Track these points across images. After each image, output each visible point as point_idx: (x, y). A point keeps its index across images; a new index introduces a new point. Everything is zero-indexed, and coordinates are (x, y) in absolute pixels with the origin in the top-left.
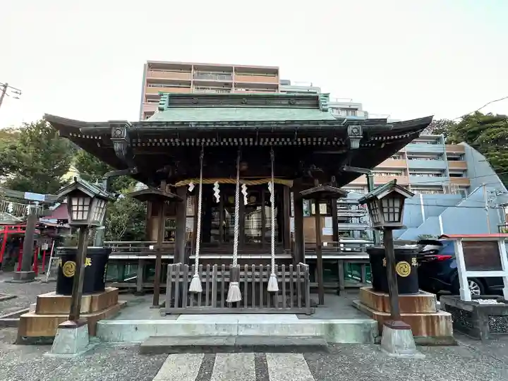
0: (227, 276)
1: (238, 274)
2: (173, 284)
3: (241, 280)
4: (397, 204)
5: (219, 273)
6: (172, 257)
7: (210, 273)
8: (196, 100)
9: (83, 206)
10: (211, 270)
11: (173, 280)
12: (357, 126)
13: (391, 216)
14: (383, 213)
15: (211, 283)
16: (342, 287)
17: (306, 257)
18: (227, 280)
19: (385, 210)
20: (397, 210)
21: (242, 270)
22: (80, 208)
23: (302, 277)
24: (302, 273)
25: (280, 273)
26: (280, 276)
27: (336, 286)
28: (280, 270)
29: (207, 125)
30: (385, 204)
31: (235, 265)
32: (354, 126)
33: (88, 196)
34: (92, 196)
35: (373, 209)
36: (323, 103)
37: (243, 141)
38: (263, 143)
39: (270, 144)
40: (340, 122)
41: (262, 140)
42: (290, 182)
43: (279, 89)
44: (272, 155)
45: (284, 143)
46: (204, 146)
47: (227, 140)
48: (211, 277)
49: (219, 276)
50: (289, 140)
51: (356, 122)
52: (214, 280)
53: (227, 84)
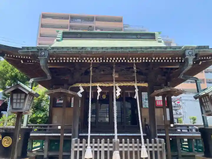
0: (111, 147)
1: (118, 145)
2: (76, 152)
3: (121, 149)
5: (106, 145)
6: (71, 135)
7: (100, 145)
8: (79, 35)
9: (20, 99)
10: (100, 143)
11: (76, 149)
12: (191, 51)
15: (100, 151)
16: (180, 155)
17: (158, 135)
18: (111, 149)
21: (121, 142)
22: (18, 101)
23: (161, 147)
24: (160, 145)
27: (176, 154)
29: (98, 49)
31: (116, 139)
32: (189, 51)
33: (24, 93)
34: (27, 93)
35: (205, 102)
36: (158, 37)
37: (119, 59)
38: (130, 61)
39: (134, 61)
40: (180, 48)
41: (131, 59)
42: (146, 85)
43: (123, 30)
44: (135, 68)
45: (144, 61)
46: (92, 63)
47: (113, 59)
48: (100, 147)
49: (106, 147)
50: (147, 58)
51: (190, 48)
52: (103, 150)
53: (90, 27)
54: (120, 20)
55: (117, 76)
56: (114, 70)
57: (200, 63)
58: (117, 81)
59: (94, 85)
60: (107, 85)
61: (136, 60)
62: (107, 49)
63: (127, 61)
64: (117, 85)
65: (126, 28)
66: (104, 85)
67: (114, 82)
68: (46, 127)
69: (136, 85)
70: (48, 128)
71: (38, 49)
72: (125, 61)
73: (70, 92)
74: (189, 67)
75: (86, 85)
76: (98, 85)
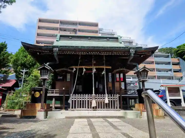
0: (91, 98)
2: (73, 101)
4: (146, 73)
5: (88, 97)
8: (70, 37)
9: (45, 72)
10: (86, 96)
11: (72, 99)
13: (144, 77)
14: (141, 76)
15: (85, 101)
19: (142, 75)
20: (146, 75)
21: (96, 96)
24: (116, 97)
25: (109, 97)
26: (109, 98)
28: (109, 96)
30: (142, 73)
31: (94, 94)
34: (49, 69)
35: (138, 75)
36: (120, 40)
37: (96, 53)
38: (102, 54)
39: (104, 54)
40: (127, 47)
41: (102, 53)
42: (110, 67)
43: (98, 32)
44: (104, 58)
45: (109, 54)
46: (81, 55)
47: (91, 53)
48: (85, 98)
49: (88, 98)
50: (111, 53)
51: (132, 48)
52: (87, 100)
53: (75, 29)
54: (96, 25)
55: (95, 62)
56: (93, 59)
57: (142, 56)
58: (95, 65)
59: (81, 67)
60: (89, 67)
61: (105, 54)
62: (90, 47)
63: (100, 54)
64: (94, 67)
65: (100, 31)
66: (87, 67)
67: (93, 65)
68: (53, 91)
69: (105, 67)
70: (54, 92)
71: (53, 47)
72: (99, 54)
73: (69, 70)
74: (132, 58)
75: (77, 67)
76: (84, 67)
